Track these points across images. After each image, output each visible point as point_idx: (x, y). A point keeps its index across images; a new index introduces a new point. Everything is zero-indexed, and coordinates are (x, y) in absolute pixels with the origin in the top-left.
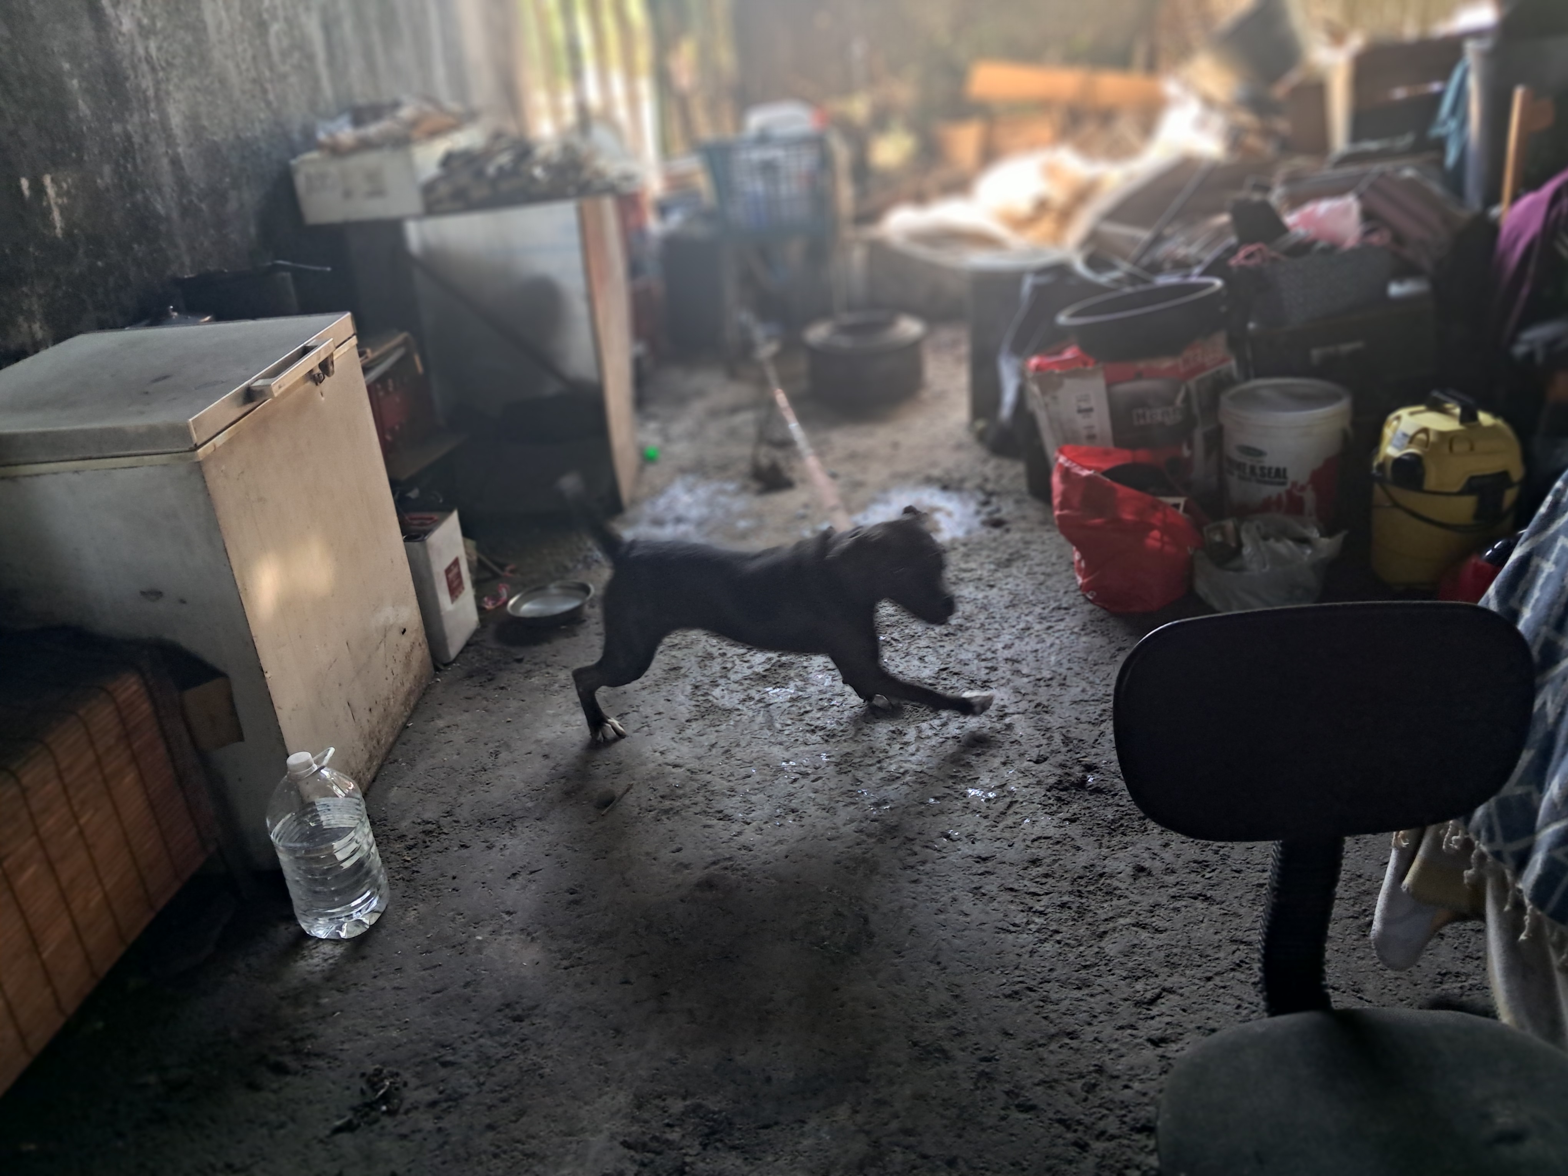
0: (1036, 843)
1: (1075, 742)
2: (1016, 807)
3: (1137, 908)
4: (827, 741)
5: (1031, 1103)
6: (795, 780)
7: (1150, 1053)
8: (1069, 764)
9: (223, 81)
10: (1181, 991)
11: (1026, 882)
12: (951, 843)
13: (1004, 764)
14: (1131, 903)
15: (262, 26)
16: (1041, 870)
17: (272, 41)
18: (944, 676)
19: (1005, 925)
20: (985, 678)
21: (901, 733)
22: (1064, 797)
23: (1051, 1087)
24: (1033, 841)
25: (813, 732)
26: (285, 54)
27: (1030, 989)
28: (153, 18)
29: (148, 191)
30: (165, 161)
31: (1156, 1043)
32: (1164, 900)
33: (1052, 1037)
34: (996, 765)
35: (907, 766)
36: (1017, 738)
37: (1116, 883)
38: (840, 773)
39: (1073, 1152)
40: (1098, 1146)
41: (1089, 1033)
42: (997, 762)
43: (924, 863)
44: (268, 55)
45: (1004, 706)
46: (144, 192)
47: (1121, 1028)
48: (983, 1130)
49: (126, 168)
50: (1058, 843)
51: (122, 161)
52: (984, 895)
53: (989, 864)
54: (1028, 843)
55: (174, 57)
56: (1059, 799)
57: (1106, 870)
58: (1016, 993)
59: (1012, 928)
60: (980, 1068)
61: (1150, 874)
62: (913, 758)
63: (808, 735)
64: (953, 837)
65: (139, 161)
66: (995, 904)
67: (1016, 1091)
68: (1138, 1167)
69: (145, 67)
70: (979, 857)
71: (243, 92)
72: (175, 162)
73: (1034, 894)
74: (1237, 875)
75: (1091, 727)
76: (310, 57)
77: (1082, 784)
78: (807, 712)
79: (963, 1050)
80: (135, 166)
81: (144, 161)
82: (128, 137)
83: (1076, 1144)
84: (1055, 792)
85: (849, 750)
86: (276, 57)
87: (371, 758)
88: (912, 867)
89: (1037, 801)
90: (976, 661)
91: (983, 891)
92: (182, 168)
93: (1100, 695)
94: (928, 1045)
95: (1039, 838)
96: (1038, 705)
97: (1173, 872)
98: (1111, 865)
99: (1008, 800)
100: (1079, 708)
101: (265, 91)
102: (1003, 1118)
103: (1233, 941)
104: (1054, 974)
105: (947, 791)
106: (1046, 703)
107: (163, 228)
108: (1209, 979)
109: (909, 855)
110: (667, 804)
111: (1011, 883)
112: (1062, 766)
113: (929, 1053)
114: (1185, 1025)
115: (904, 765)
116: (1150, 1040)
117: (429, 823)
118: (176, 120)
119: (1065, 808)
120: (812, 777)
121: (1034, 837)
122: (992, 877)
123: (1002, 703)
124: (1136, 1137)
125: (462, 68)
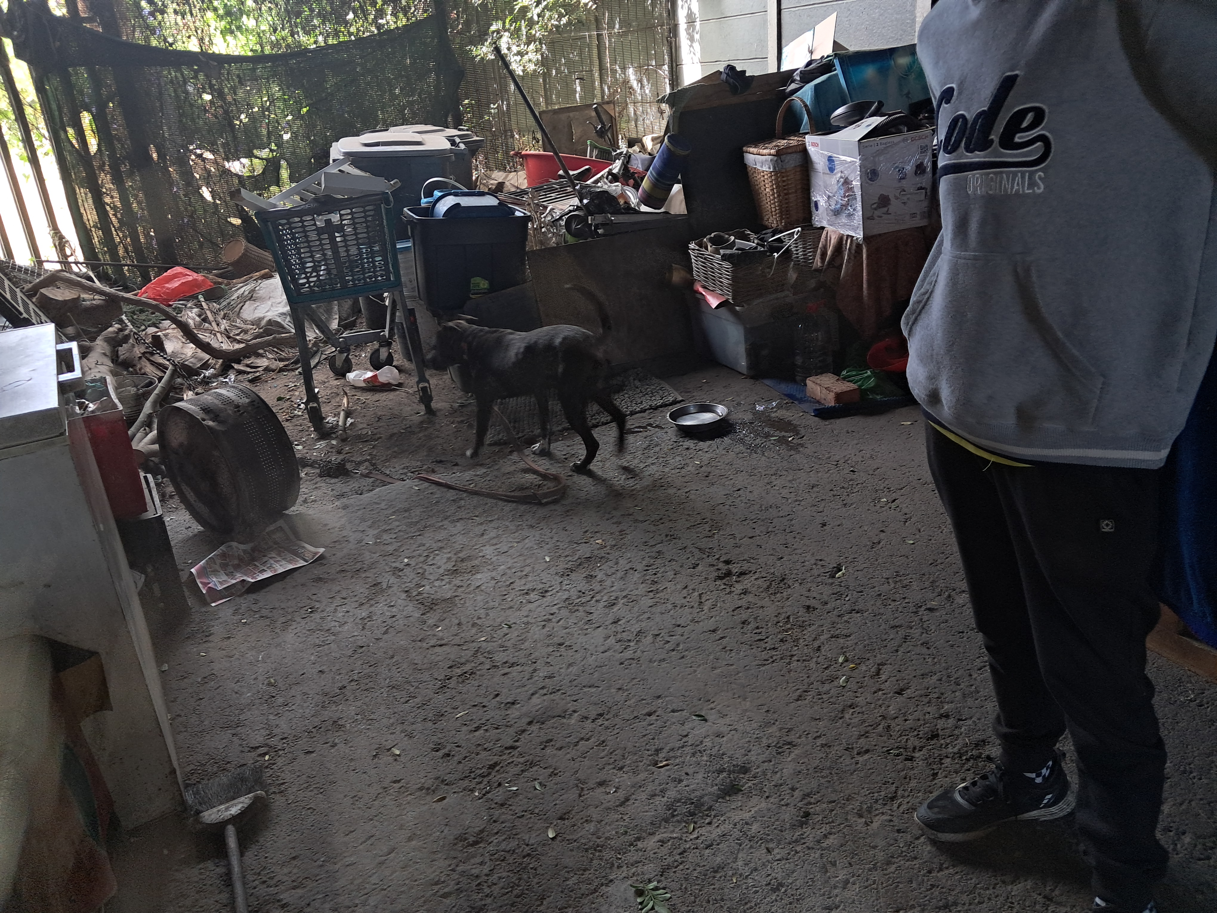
0: (736, 612)
1: (707, 550)
2: (705, 597)
3: (825, 628)
7: (900, 699)
8: (714, 563)
10: (889, 662)
11: (749, 635)
12: (685, 628)
34: (671, 577)
35: (614, 594)
36: (671, 557)
37: (801, 619)
39: (909, 764)
40: (919, 755)
41: (860, 700)
43: (678, 645)
47: (875, 692)
50: (748, 608)
99: (696, 594)
102: (857, 763)
104: (812, 679)
105: (654, 600)
106: (670, 534)
108: (897, 651)
111: (741, 638)
112: (711, 565)
114: (906, 677)
115: (611, 594)
119: (733, 588)
121: (731, 609)
122: (727, 639)
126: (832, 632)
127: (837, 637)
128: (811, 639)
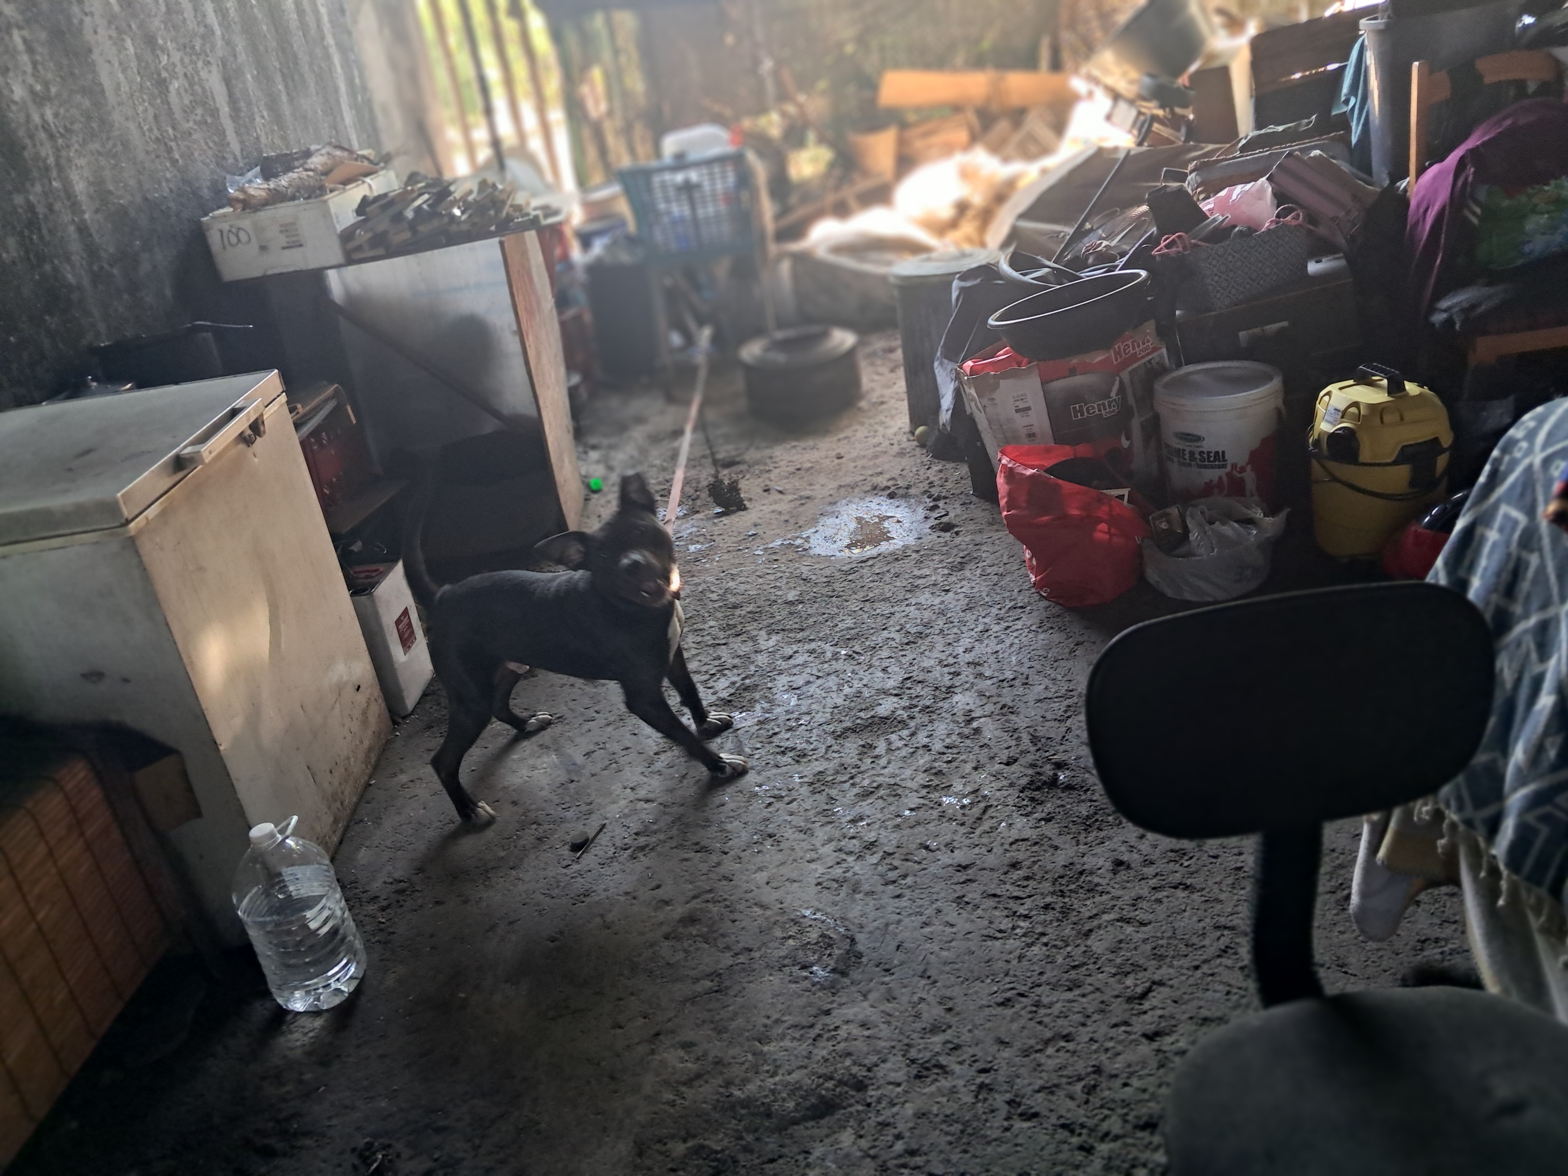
0: (1014, 847)
1: (1043, 740)
2: (990, 812)
3: (1119, 903)
4: (798, 762)
5: (1033, 1111)
6: (770, 804)
7: (1146, 1049)
8: (1040, 763)
9: (126, 144)
10: (1171, 983)
11: (1008, 887)
12: (931, 854)
13: (976, 769)
14: (1113, 898)
15: (162, 84)
16: (1021, 873)
17: (173, 98)
18: (909, 685)
19: (991, 932)
20: (949, 684)
21: (871, 747)
22: (1037, 797)
23: (1052, 1093)
24: (1011, 844)
25: (783, 753)
26: (187, 111)
27: (1022, 995)
28: (46, 85)
29: (56, 262)
30: (72, 228)
31: (1151, 1037)
32: (1145, 892)
33: (1047, 1042)
34: (967, 771)
35: (880, 779)
36: (986, 741)
37: (1096, 880)
38: (813, 793)
39: (1079, 1156)
40: (1104, 1148)
41: (1084, 1035)
42: (968, 767)
43: (905, 876)
44: (170, 113)
45: (970, 711)
46: (52, 263)
47: (1115, 1025)
48: (989, 1143)
49: (31, 239)
50: (1036, 844)
51: (26, 233)
52: (968, 903)
53: (970, 872)
54: (1007, 847)
55: (72, 123)
56: (1032, 799)
57: (1086, 867)
58: (1009, 1000)
59: (999, 935)
60: (979, 1081)
61: (1129, 867)
62: (886, 770)
63: (779, 757)
64: (932, 848)
65: (45, 232)
66: (979, 912)
67: (1018, 1100)
68: (1144, 1165)
69: (42, 135)
70: (959, 866)
71: (147, 152)
72: (83, 230)
73: (1017, 898)
74: (1214, 860)
75: (1057, 724)
76: (215, 113)
77: (1053, 783)
78: (775, 734)
79: (961, 1063)
80: (41, 237)
81: (50, 231)
82: (31, 208)
83: (1081, 1148)
84: (1028, 793)
85: (821, 769)
86: (178, 115)
87: (336, 821)
88: (894, 882)
89: (1011, 803)
90: (938, 668)
91: (966, 899)
92: (91, 235)
93: (1063, 691)
94: (927, 1062)
95: (1017, 841)
96: (1003, 706)
97: (1152, 863)
98: (1090, 862)
99: (982, 805)
100: (1044, 705)
101: (169, 150)
102: (1007, 1129)
103: (1217, 927)
104: (1044, 978)
105: (922, 801)
106: (1011, 704)
107: (75, 296)
108: (1197, 968)
109: (890, 870)
110: (642, 840)
111: (993, 889)
112: (1033, 766)
113: (927, 1069)
114: (1177, 1016)
115: (877, 779)
116: (1145, 1036)
117: (401, 881)
118: (80, 187)
119: (1039, 808)
120: (787, 799)
121: (1011, 840)
122: (974, 885)
123: (968, 708)
124: (1140, 1134)
125: (371, 111)
126: (1124, 912)
127: (1128, 921)
128: (1088, 914)
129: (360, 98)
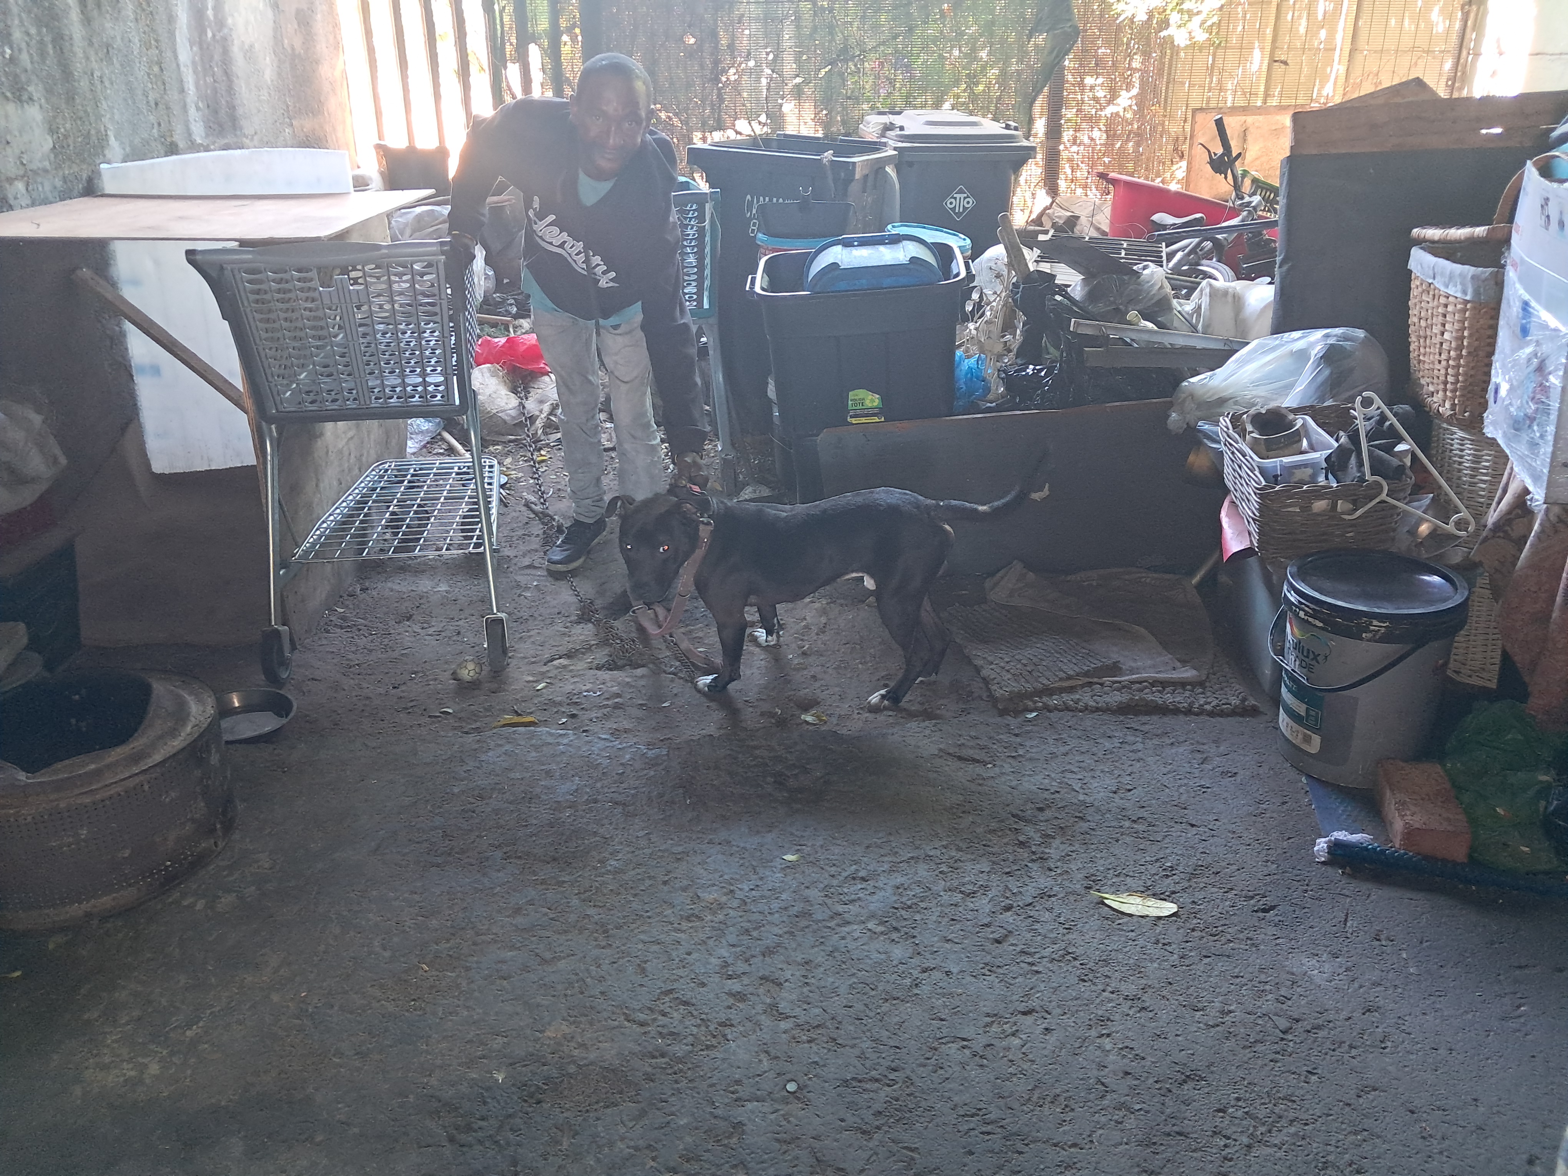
90: (716, 978)
125: (226, 51)
129: (210, 34)
